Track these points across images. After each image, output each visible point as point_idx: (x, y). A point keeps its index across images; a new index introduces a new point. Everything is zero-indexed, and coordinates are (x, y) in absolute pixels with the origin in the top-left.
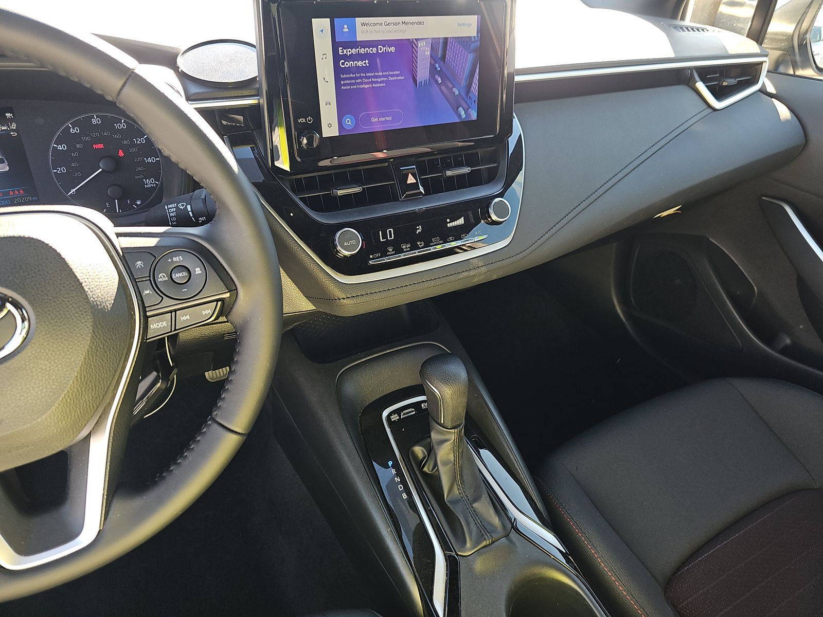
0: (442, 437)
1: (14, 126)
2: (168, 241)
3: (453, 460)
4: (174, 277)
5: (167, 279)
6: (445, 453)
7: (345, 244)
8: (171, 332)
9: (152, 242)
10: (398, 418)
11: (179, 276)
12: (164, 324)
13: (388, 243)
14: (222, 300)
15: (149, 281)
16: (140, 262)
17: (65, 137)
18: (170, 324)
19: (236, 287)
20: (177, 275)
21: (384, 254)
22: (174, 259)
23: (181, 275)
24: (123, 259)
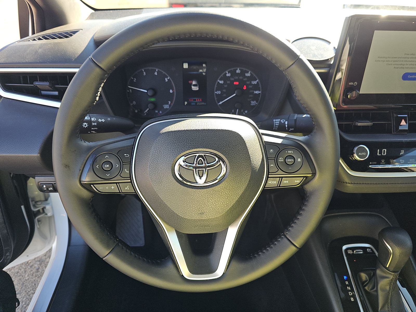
0: (384, 275)
1: (205, 70)
2: (286, 142)
3: (388, 290)
4: (286, 160)
5: (283, 161)
6: (383, 284)
7: (359, 154)
8: (277, 187)
9: (279, 141)
10: (352, 252)
11: (289, 161)
12: (275, 182)
13: (382, 157)
14: (306, 177)
15: (274, 160)
16: (272, 150)
17: (225, 78)
18: (278, 183)
19: (316, 172)
20: (288, 160)
21: (379, 163)
22: (289, 152)
23: (290, 160)
24: (265, 147)
